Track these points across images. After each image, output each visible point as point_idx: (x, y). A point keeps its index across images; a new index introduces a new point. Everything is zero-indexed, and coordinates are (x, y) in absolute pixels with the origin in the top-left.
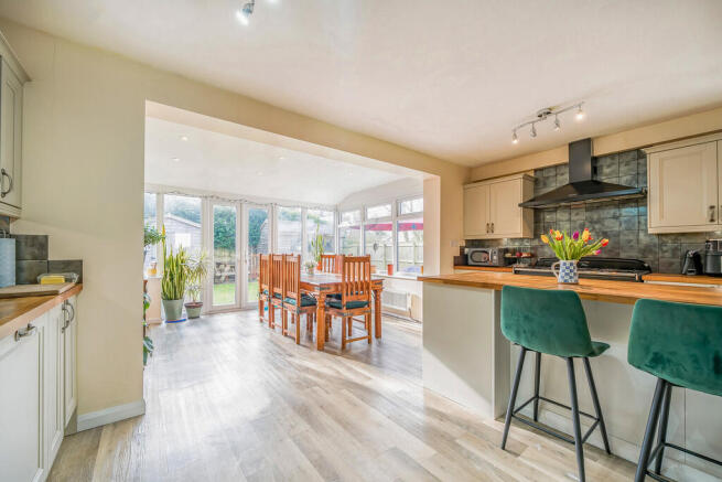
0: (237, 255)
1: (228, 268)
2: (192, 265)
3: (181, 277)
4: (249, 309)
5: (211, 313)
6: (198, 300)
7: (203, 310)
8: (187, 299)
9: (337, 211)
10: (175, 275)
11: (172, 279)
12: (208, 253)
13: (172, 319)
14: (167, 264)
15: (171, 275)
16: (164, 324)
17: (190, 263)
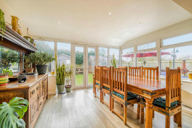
0: (84, 67)
1: (79, 70)
2: (67, 70)
3: (63, 75)
4: (89, 88)
5: (74, 90)
6: (70, 84)
7: (72, 88)
8: (66, 84)
9: (121, 49)
10: (61, 75)
11: (60, 76)
12: (73, 66)
13: (60, 93)
14: (57, 70)
15: (59, 74)
16: (57, 95)
17: (66, 70)
